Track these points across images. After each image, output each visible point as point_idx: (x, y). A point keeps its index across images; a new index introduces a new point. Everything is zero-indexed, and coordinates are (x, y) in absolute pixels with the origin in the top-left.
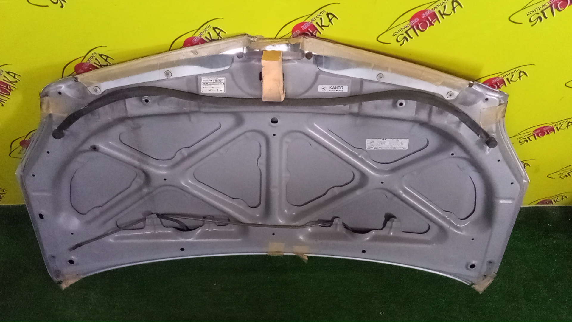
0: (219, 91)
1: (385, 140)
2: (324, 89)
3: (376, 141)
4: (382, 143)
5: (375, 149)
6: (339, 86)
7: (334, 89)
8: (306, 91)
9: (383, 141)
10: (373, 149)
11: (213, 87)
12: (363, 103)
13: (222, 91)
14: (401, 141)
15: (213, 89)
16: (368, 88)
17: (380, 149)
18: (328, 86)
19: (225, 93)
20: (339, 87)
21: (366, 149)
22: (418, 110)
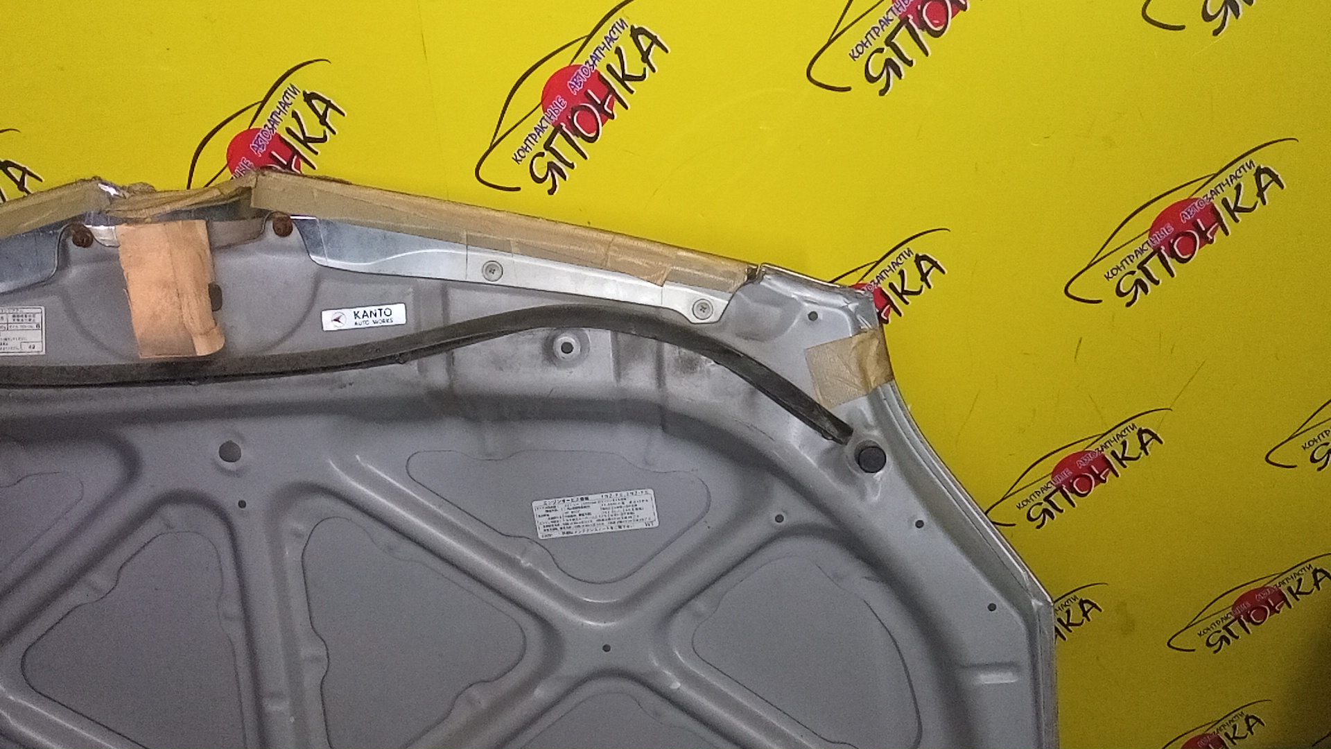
0: (26, 348)
1: (587, 499)
2: (337, 320)
3: (562, 508)
4: (582, 511)
5: (565, 535)
6: (380, 307)
7: (366, 318)
8: (291, 333)
9: (580, 504)
10: (556, 534)
11: (7, 336)
12: (455, 355)
13: (36, 349)
14: (633, 498)
15: (6, 342)
16: (465, 308)
17: (580, 532)
18: (349, 313)
19: (44, 352)
20: (380, 310)
21: (540, 536)
22: (621, 363)
